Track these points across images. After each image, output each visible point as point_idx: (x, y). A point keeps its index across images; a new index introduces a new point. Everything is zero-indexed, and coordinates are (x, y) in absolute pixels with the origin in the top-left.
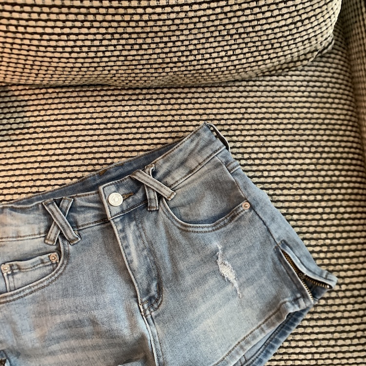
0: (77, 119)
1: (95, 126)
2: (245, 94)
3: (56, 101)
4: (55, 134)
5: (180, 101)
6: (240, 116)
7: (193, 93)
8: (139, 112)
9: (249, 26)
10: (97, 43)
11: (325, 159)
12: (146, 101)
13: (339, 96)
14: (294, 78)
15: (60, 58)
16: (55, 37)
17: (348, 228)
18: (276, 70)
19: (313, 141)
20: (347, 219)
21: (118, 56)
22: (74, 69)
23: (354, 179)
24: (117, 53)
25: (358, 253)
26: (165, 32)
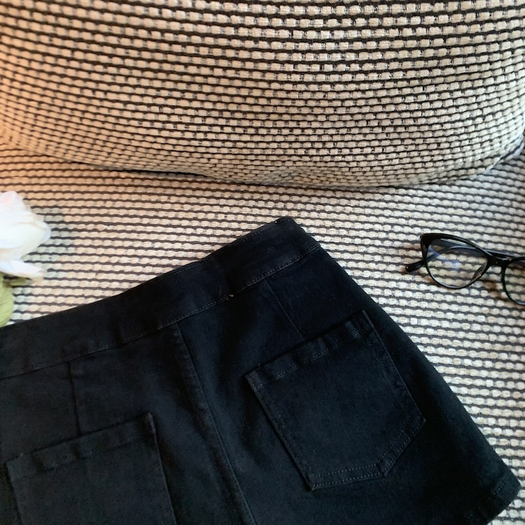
1: (180, 230)
2: (392, 205)
3: (130, 190)
4: (123, 235)
5: (300, 206)
6: (383, 235)
8: (243, 216)
9: (410, 118)
10: (198, 120)
11: (501, 308)
12: (254, 202)
14: (464, 190)
15: (144, 136)
16: (144, 108)
21: (224, 141)
22: (162, 152)
24: (224, 137)
26: (293, 114)
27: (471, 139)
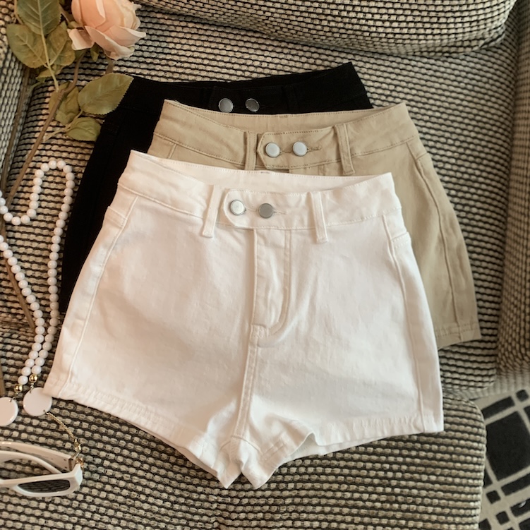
0: (214, 60)
1: (232, 72)
2: (397, 71)
3: (196, 37)
4: (188, 71)
6: (388, 93)
7: (342, 58)
8: (281, 66)
11: (469, 155)
12: (291, 56)
13: (497, 95)
14: (453, 66)
17: (477, 230)
18: (436, 52)
19: (459, 134)
20: (477, 221)
23: (494, 183)
25: (481, 257)
27: (463, 17)
